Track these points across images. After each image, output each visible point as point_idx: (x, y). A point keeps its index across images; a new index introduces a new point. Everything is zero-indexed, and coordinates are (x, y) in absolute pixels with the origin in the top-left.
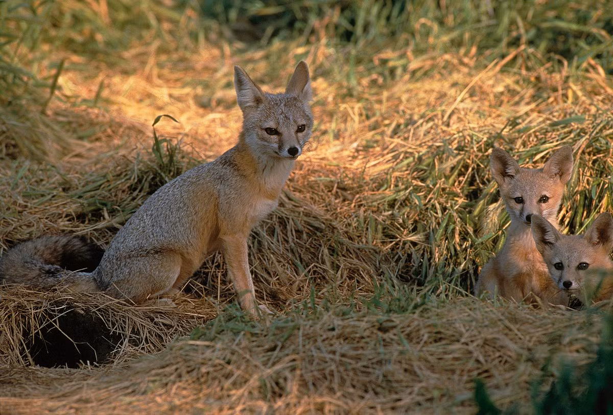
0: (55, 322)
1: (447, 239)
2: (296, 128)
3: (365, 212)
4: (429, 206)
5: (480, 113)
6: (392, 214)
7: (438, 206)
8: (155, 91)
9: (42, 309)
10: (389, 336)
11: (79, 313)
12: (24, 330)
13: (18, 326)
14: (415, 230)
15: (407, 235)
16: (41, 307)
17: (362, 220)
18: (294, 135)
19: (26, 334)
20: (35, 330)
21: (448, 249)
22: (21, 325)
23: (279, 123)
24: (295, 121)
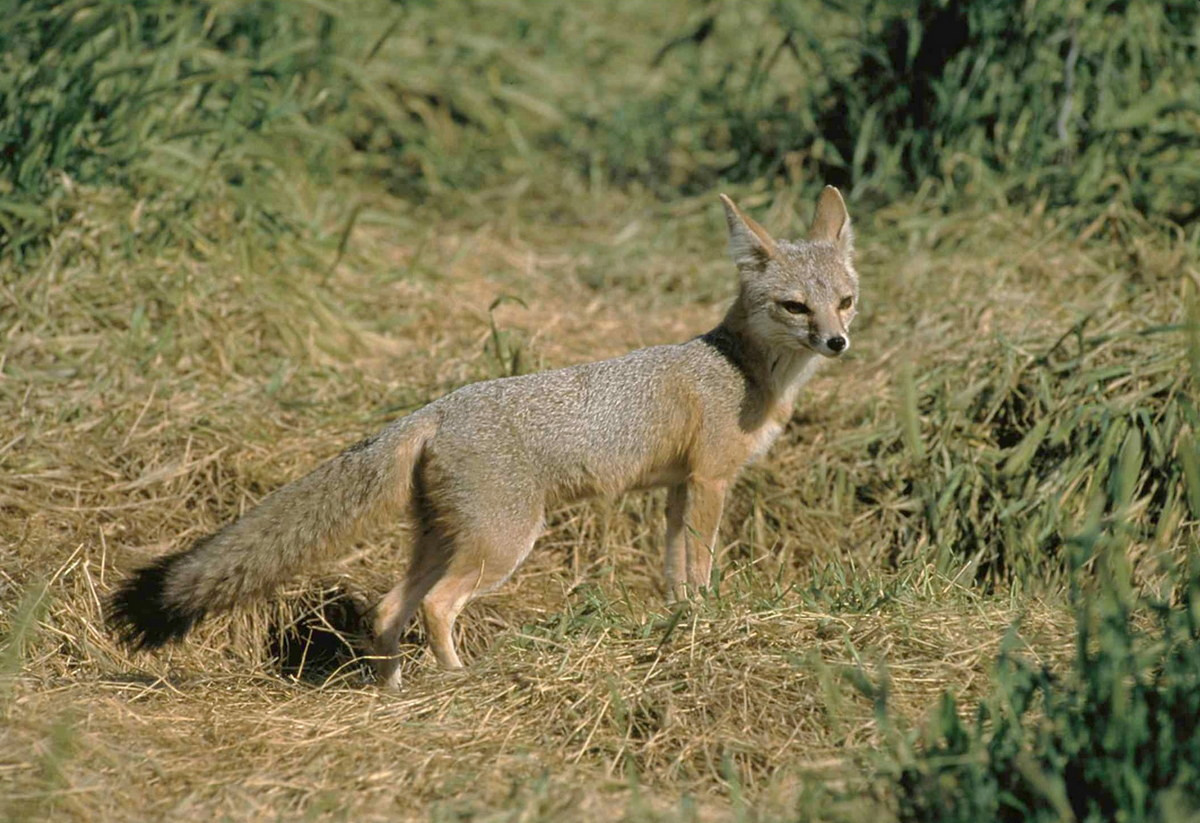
0: (319, 611)
1: (958, 507)
2: (837, 303)
3: (829, 459)
4: (934, 454)
5: (1032, 310)
6: (873, 466)
7: (946, 455)
8: (512, 258)
9: (301, 591)
10: (833, 644)
11: (358, 600)
12: (271, 625)
13: (262, 616)
14: (908, 491)
15: (894, 499)
16: (298, 589)
17: (823, 473)
18: (835, 315)
19: (273, 630)
20: (285, 623)
21: (959, 524)
22: (267, 615)
23: (808, 293)
24: (836, 290)
